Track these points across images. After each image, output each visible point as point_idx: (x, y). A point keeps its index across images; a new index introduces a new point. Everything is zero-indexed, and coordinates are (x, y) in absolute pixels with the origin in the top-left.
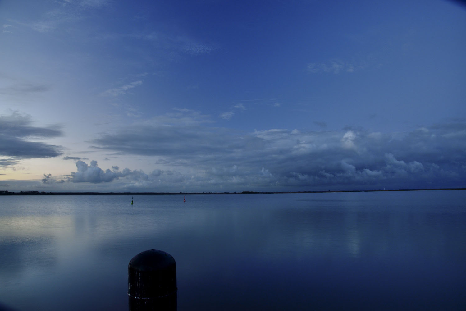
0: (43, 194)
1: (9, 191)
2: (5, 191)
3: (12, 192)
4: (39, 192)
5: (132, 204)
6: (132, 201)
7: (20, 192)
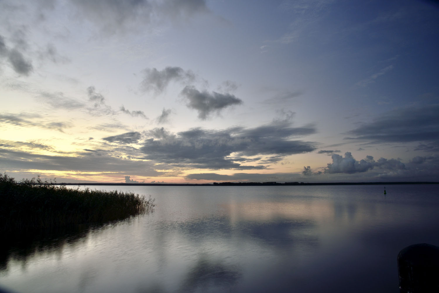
0: (302, 184)
1: (277, 183)
2: (274, 182)
3: (279, 183)
4: (299, 183)
5: (385, 193)
6: (385, 191)
7: (284, 183)
